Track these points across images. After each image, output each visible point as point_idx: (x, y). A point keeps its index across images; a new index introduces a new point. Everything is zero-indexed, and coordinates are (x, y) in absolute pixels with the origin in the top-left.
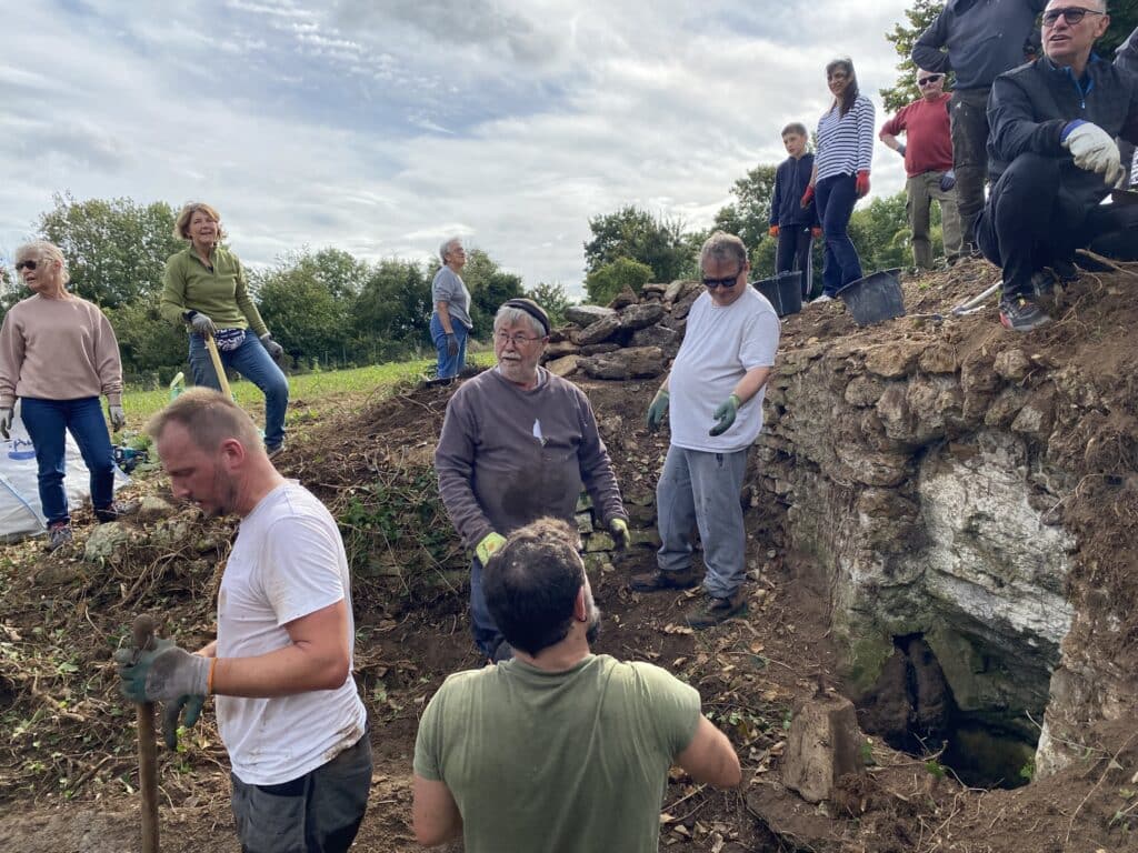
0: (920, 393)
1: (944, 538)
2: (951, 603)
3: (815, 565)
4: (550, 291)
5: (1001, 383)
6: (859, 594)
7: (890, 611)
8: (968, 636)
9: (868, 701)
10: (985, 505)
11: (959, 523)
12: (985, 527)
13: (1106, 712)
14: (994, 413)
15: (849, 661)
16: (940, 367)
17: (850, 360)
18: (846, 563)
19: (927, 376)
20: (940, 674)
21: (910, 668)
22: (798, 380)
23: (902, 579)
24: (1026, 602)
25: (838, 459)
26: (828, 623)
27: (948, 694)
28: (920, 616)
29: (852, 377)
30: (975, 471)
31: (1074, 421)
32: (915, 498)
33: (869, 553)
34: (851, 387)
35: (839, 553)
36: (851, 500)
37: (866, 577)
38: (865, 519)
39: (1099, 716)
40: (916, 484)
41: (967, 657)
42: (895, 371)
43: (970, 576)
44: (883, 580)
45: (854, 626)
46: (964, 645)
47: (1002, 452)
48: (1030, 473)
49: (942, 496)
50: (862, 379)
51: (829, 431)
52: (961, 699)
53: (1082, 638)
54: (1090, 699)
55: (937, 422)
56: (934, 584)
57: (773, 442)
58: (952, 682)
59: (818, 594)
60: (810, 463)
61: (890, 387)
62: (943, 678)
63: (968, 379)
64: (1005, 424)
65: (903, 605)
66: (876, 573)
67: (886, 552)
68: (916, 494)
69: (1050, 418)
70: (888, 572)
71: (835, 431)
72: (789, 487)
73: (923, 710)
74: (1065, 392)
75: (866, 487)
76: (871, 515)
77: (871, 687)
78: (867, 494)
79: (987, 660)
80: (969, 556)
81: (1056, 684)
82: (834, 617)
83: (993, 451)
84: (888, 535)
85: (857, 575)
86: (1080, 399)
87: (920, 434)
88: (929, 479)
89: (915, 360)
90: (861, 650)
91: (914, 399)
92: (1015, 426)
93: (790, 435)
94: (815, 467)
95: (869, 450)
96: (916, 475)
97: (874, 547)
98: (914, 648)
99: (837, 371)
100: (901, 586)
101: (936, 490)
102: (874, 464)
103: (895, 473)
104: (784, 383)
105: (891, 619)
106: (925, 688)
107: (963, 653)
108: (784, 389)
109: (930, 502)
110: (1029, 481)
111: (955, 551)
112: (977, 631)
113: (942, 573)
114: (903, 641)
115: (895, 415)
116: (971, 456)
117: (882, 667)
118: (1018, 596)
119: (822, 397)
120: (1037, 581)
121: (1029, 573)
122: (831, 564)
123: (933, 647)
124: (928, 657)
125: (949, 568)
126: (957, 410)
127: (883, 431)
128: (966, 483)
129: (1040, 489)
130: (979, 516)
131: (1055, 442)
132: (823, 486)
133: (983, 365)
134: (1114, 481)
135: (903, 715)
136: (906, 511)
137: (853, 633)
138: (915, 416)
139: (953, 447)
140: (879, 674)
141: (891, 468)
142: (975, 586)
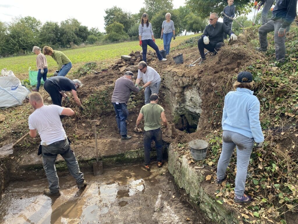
0: (184, 79)
1: (188, 100)
2: (188, 110)
3: (169, 105)
4: (95, 30)
5: (195, 79)
6: (175, 109)
7: (180, 111)
8: (191, 115)
9: (176, 125)
10: (193, 96)
11: (190, 98)
12: (193, 99)
13: (204, 122)
14: (194, 83)
15: (174, 119)
16: (187, 76)
17: (174, 73)
18: (173, 105)
19: (185, 77)
20: (187, 120)
21: (182, 119)
22: (166, 75)
23: (181, 107)
24: (198, 109)
25: (172, 88)
26: (171, 114)
27: (188, 123)
28: (184, 112)
29: (175, 76)
30: (192, 91)
31: (203, 85)
32: (184, 95)
33: (177, 103)
34: (174, 77)
35: (172, 103)
36: (174, 95)
37: (176, 107)
38: (176, 98)
39: (204, 123)
40: (184, 92)
41: (191, 118)
42: (181, 75)
43: (191, 106)
44: (179, 107)
45: (174, 114)
46: (190, 116)
47: (195, 88)
48: (199, 91)
49: (187, 94)
50: (176, 76)
51: (171, 84)
52: (190, 124)
53: (203, 113)
54: (203, 121)
55: (187, 84)
56: (186, 107)
57: (162, 85)
58: (189, 121)
59: (169, 109)
60: (168, 89)
61: (180, 78)
62: (187, 121)
63: (191, 78)
64: (195, 85)
65: (182, 110)
66: (178, 106)
67: (179, 103)
68: (184, 94)
69: (201, 84)
70: (180, 106)
71: (172, 84)
72: (165, 92)
73: (184, 125)
74: (202, 82)
75: (177, 93)
76: (177, 97)
77: (177, 123)
78: (177, 94)
79: (194, 118)
80: (191, 103)
81: (200, 120)
82: (172, 113)
83: (194, 88)
84: (180, 100)
85: (175, 106)
86: (204, 82)
87: (184, 85)
88: (186, 92)
89: (184, 74)
90: (176, 117)
91: (184, 80)
92: (196, 85)
93: (165, 84)
94: (169, 89)
95: (177, 87)
96: (184, 91)
97: (178, 102)
98: (183, 117)
99: (173, 74)
100: (181, 108)
101: (187, 93)
102: (178, 90)
103: (181, 91)
104: (164, 75)
105: (180, 113)
106: (185, 122)
107: (190, 117)
108: (164, 76)
109: (186, 95)
110: (199, 93)
111: (189, 102)
112: (192, 114)
113: (187, 105)
114: (181, 116)
115: (181, 82)
116: (191, 88)
117: (178, 120)
118: (197, 108)
119: (170, 78)
120: (199, 106)
121: (198, 105)
122: (171, 105)
123: (186, 116)
124: (185, 118)
125: (188, 105)
126: (189, 82)
127: (179, 85)
128: (190, 93)
129: (200, 94)
130: (192, 97)
131: (201, 88)
132: (170, 92)
133: (193, 76)
134: (207, 94)
135: (181, 126)
136: (182, 97)
137: (174, 115)
138: (184, 83)
139: (189, 87)
140: (178, 121)
141: (180, 90)
142: (192, 107)
